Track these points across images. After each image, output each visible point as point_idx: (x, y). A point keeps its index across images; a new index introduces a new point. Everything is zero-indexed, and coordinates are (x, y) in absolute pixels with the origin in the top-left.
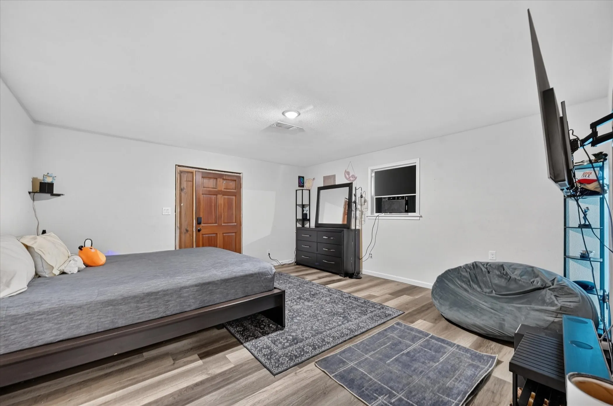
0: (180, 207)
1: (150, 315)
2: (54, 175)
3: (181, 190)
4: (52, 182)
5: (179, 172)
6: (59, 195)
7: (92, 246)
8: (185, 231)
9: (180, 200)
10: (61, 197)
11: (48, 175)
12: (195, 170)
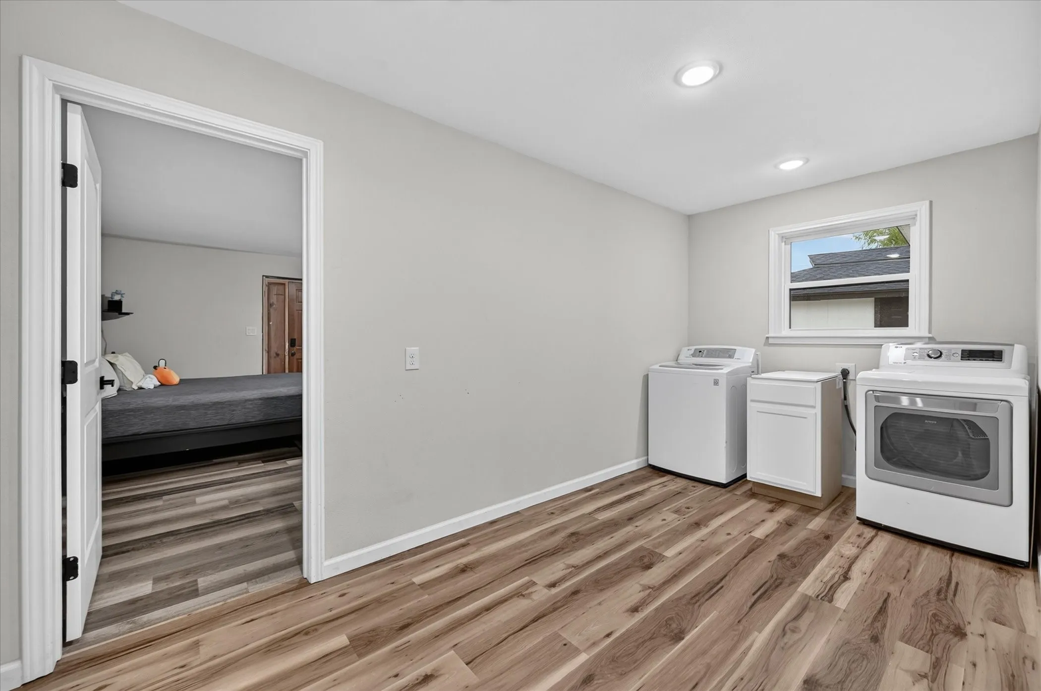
0: (269, 325)
1: (217, 421)
2: (122, 292)
3: (270, 305)
4: (120, 299)
5: (267, 283)
6: (127, 314)
7: (165, 366)
8: (275, 355)
9: (268, 317)
10: (131, 315)
11: (117, 293)
12: (288, 281)
